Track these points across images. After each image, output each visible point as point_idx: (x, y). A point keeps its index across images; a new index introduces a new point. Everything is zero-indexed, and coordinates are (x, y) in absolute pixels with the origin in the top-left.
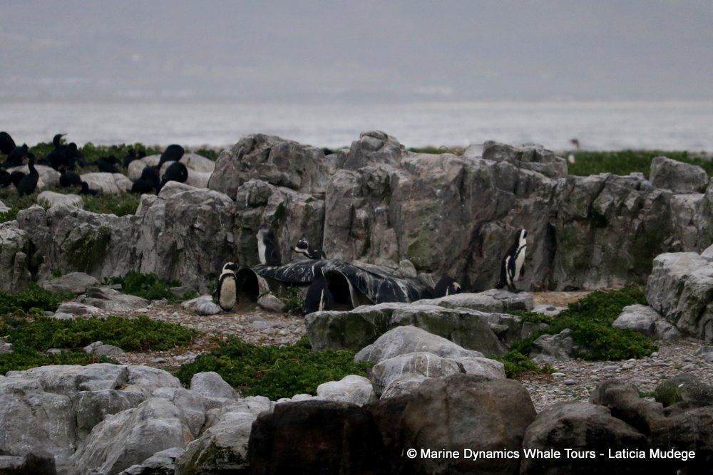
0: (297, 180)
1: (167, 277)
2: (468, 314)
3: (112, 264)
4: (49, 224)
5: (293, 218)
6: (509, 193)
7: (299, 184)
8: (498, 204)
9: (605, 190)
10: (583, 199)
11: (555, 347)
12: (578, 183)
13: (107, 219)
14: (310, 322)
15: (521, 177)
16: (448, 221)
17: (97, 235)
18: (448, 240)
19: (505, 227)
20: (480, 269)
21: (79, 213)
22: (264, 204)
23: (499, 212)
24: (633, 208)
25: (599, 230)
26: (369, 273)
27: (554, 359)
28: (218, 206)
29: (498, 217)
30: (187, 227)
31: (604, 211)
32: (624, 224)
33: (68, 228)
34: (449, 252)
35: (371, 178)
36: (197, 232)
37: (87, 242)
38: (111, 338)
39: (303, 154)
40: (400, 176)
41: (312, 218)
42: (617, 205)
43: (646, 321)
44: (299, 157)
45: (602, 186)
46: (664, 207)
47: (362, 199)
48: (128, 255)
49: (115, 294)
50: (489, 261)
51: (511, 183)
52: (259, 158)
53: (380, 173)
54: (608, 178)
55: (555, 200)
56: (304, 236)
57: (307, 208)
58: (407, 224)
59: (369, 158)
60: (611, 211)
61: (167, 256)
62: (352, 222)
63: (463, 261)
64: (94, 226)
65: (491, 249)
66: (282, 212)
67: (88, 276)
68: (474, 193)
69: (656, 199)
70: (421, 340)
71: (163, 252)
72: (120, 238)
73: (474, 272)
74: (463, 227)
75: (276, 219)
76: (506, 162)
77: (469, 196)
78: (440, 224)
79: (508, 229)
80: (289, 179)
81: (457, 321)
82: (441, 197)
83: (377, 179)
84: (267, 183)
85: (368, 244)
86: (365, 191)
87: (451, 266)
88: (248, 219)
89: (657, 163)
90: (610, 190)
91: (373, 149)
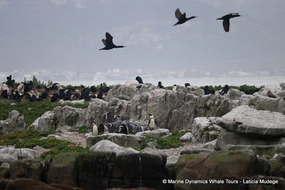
0: (128, 98)
1: (90, 127)
2: (130, 136)
3: (79, 123)
4: (62, 112)
5: (124, 109)
6: (182, 100)
7: (129, 99)
8: (178, 103)
9: (210, 99)
10: (203, 102)
11: (152, 145)
12: (202, 97)
13: (79, 110)
14: (87, 139)
15: (186, 95)
16: (161, 109)
17: (74, 115)
18: (161, 114)
19: (180, 110)
20: (171, 123)
21: (70, 108)
22: (116, 105)
23: (179, 106)
24: (217, 104)
25: (208, 111)
26: (134, 124)
27: (151, 149)
28: (104, 106)
29: (178, 107)
30: (95, 112)
31: (208, 105)
32: (214, 109)
33: (66, 113)
34: (161, 118)
35: (143, 97)
36: (97, 113)
37: (71, 117)
38: (42, 145)
39: (130, 90)
40: (150, 96)
41: (129, 108)
42: (213, 103)
43: (189, 137)
44: (129, 91)
45: (209, 98)
46: (226, 104)
47: (140, 103)
48: (84, 120)
49: (66, 132)
50: (174, 120)
51: (183, 97)
52: (118, 91)
53: (145, 95)
54: (211, 96)
55: (197, 102)
56: (126, 114)
57: (127, 106)
58: (149, 110)
59: (144, 91)
60: (211, 105)
61: (90, 120)
62: (137, 110)
63: (166, 120)
64: (74, 112)
65: (174, 117)
66: (121, 107)
67: (69, 127)
68: (169, 101)
69: (224, 101)
70: (107, 144)
71: (89, 119)
72: (81, 115)
73: (169, 124)
74: (166, 111)
75: (119, 109)
76: (181, 91)
77: (168, 101)
78: (158, 110)
79: (180, 111)
80: (125, 97)
81: (126, 138)
82: (159, 102)
83: (144, 97)
84: (117, 99)
85: (141, 116)
86: (141, 100)
87: (162, 122)
88: (111, 109)
89: (230, 91)
90: (211, 99)
91: (146, 88)
